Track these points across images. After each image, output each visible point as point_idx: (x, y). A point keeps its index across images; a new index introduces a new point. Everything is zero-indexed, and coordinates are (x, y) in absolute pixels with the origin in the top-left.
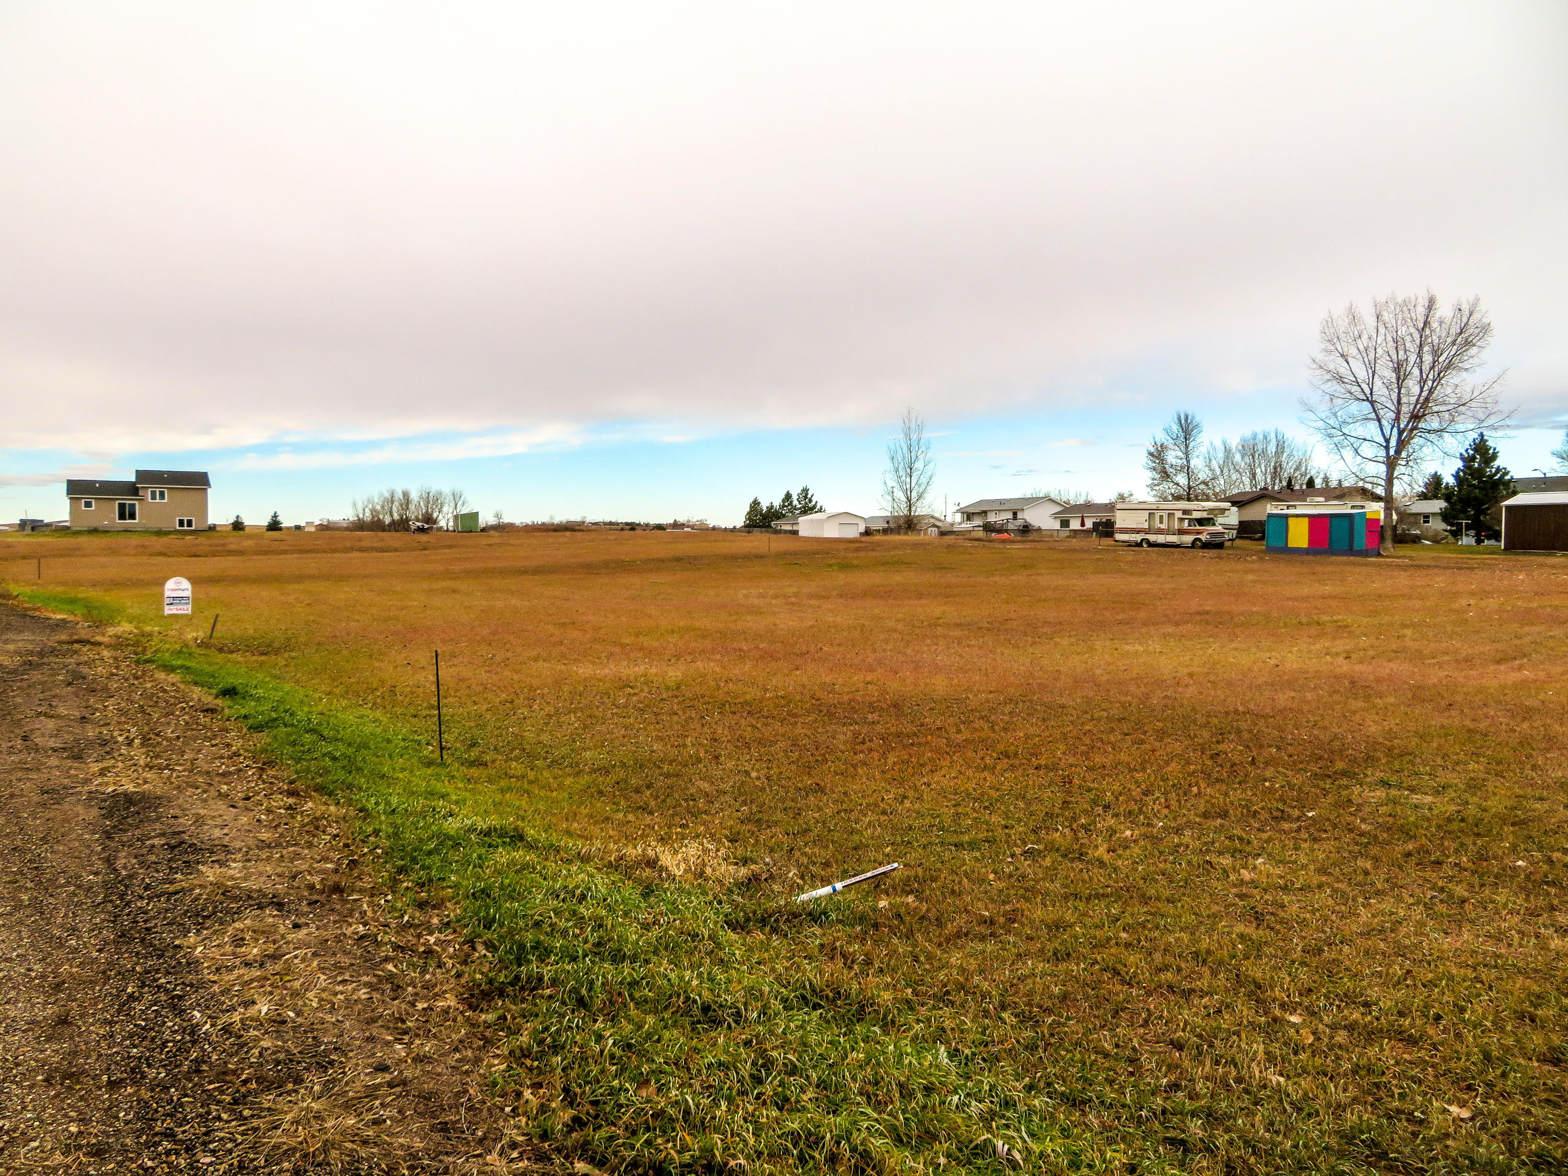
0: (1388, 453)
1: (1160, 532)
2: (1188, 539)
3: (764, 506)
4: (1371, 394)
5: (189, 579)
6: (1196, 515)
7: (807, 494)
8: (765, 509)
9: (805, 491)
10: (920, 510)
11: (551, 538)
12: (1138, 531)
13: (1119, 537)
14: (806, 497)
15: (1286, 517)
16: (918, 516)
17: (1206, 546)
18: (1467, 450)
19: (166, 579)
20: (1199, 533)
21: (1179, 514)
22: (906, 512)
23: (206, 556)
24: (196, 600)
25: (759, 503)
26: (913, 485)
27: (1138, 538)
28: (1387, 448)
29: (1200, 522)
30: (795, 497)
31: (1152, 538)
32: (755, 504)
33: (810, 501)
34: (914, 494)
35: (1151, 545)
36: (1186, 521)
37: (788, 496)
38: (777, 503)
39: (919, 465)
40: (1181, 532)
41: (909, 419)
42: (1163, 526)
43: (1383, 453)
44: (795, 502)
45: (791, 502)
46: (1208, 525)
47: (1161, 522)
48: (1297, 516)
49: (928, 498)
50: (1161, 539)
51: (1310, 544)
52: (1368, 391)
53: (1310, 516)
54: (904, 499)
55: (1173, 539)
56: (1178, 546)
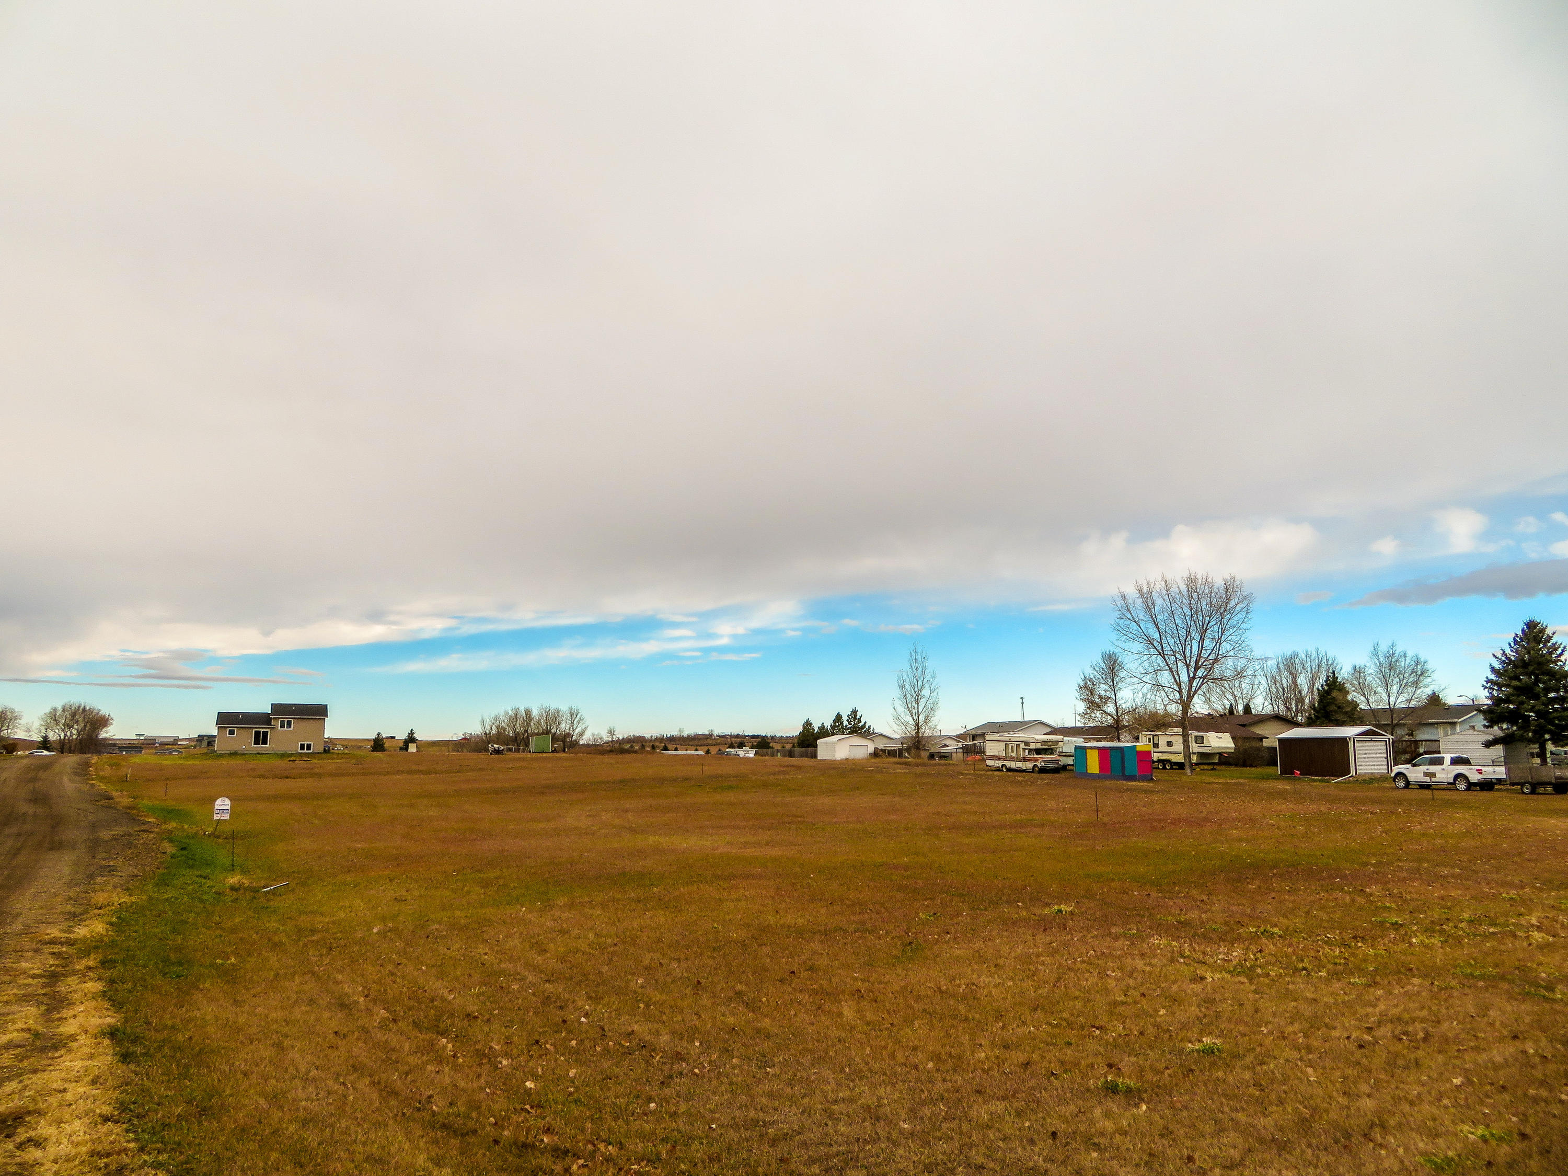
0: (1181, 696)
1: (1012, 759)
2: (1030, 765)
3: (816, 727)
4: (1163, 650)
5: (229, 799)
6: (1033, 746)
7: (856, 716)
8: (816, 729)
9: (854, 712)
10: (926, 732)
11: (608, 759)
12: (999, 758)
13: (989, 763)
14: (855, 718)
15: (1085, 748)
16: (926, 737)
17: (1043, 771)
20: (1036, 761)
21: (1022, 745)
22: (914, 734)
23: (294, 778)
25: (811, 724)
26: (920, 711)
27: (999, 763)
28: (1180, 692)
29: (1038, 751)
30: (845, 718)
31: (1008, 764)
32: (808, 724)
33: (859, 721)
34: (922, 718)
35: (1010, 770)
36: (1027, 751)
37: (839, 717)
38: (828, 724)
39: (926, 692)
40: (1025, 760)
41: (915, 651)
42: (1014, 755)
43: (1177, 696)
44: (845, 723)
45: (842, 723)
46: (1045, 754)
47: (1013, 752)
48: (1092, 748)
49: (934, 721)
50: (1013, 765)
51: (1100, 771)
52: (1159, 648)
53: (1099, 749)
54: (912, 722)
55: (1020, 765)
56: (1024, 771)
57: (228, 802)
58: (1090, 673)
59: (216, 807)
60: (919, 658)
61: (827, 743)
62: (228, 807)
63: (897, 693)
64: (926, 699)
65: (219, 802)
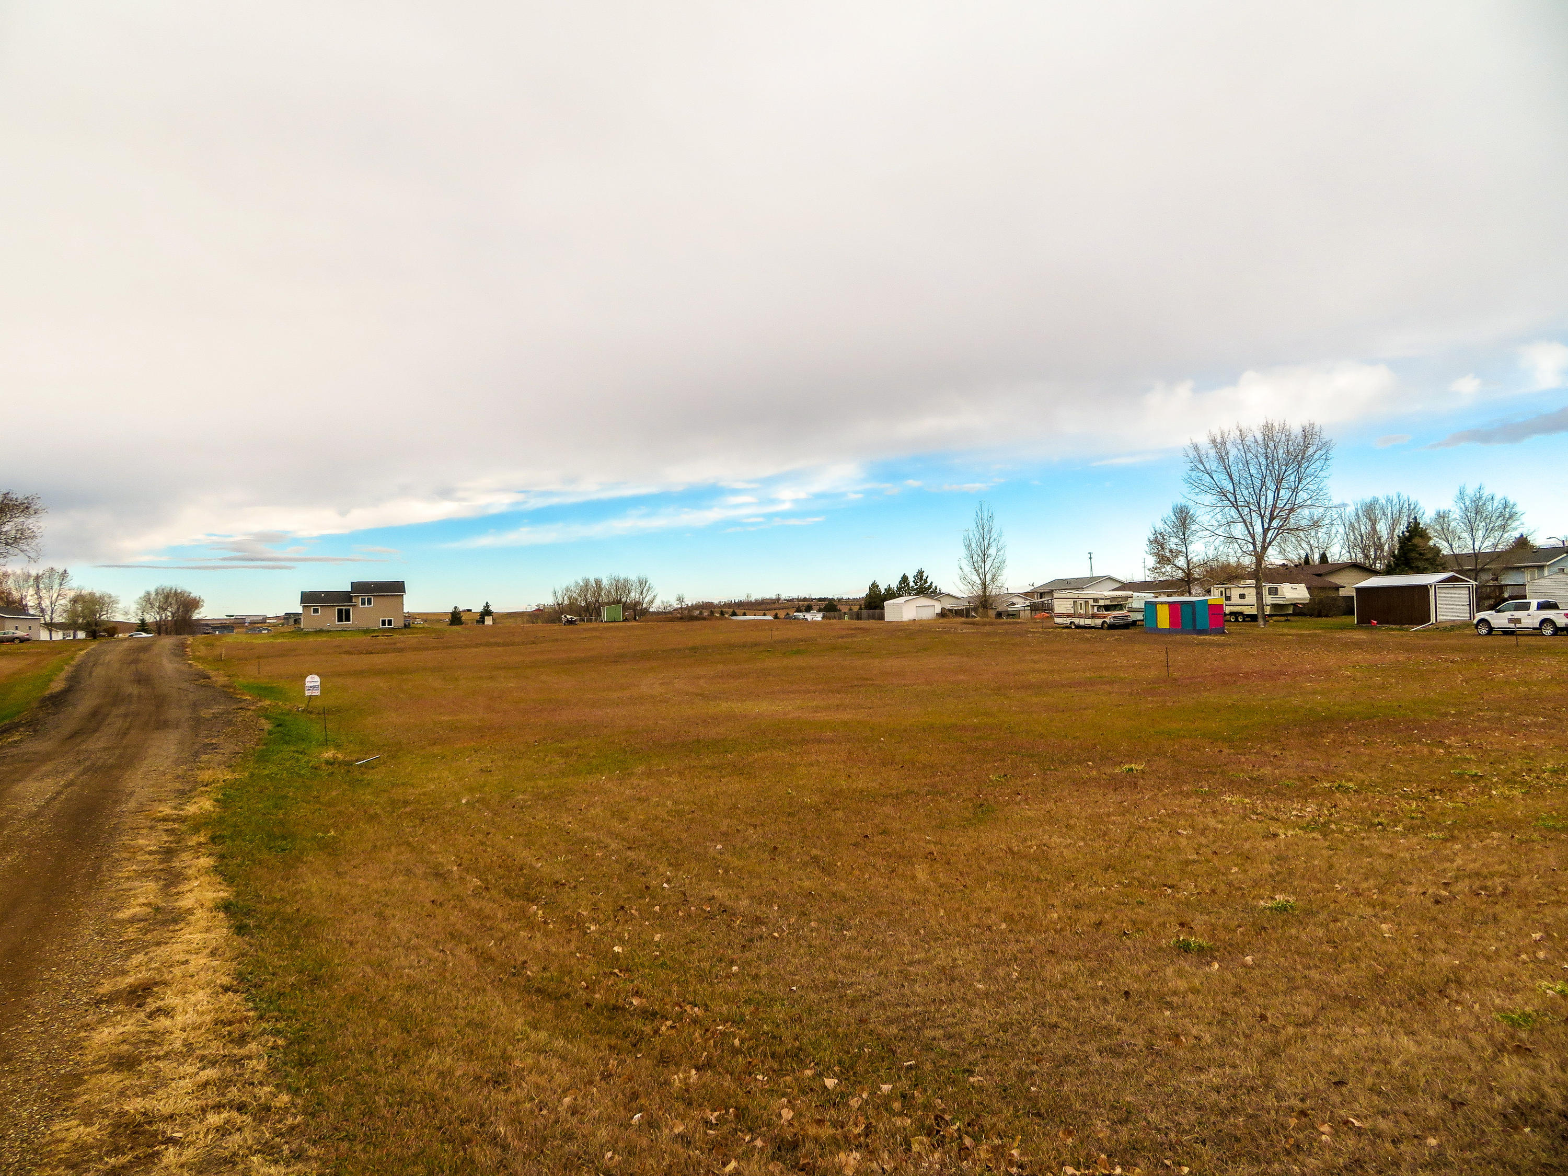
0: (1255, 548)
1: (1081, 616)
2: (1099, 621)
3: (882, 588)
4: (1236, 502)
6: (1102, 603)
7: (922, 577)
8: (883, 591)
9: (920, 573)
10: (993, 590)
12: (1068, 616)
13: (1058, 620)
14: (921, 579)
15: (1155, 603)
16: (996, 596)
17: (1112, 627)
18: (1403, 532)
19: (306, 676)
20: (1105, 617)
21: (1091, 602)
22: (981, 593)
24: (323, 687)
25: (877, 587)
26: (987, 570)
27: (1068, 621)
28: (1254, 544)
29: (1107, 608)
30: (911, 579)
31: (1076, 621)
32: (874, 586)
33: (926, 582)
34: (989, 577)
35: (1078, 627)
36: (1096, 608)
37: (905, 579)
38: (894, 585)
39: (992, 551)
40: (1094, 616)
41: (981, 510)
42: (1082, 612)
43: (1251, 548)
44: (912, 584)
45: (908, 584)
46: (1114, 610)
47: (1081, 609)
48: (1162, 603)
49: (1001, 579)
50: (1082, 622)
51: (1171, 623)
52: (1233, 500)
53: (1169, 603)
54: (979, 582)
55: (1088, 622)
56: (1093, 628)
57: (317, 678)
58: (1160, 527)
59: (307, 684)
60: (986, 517)
61: (893, 604)
62: (318, 684)
63: (963, 552)
64: (993, 558)
65: (308, 679)
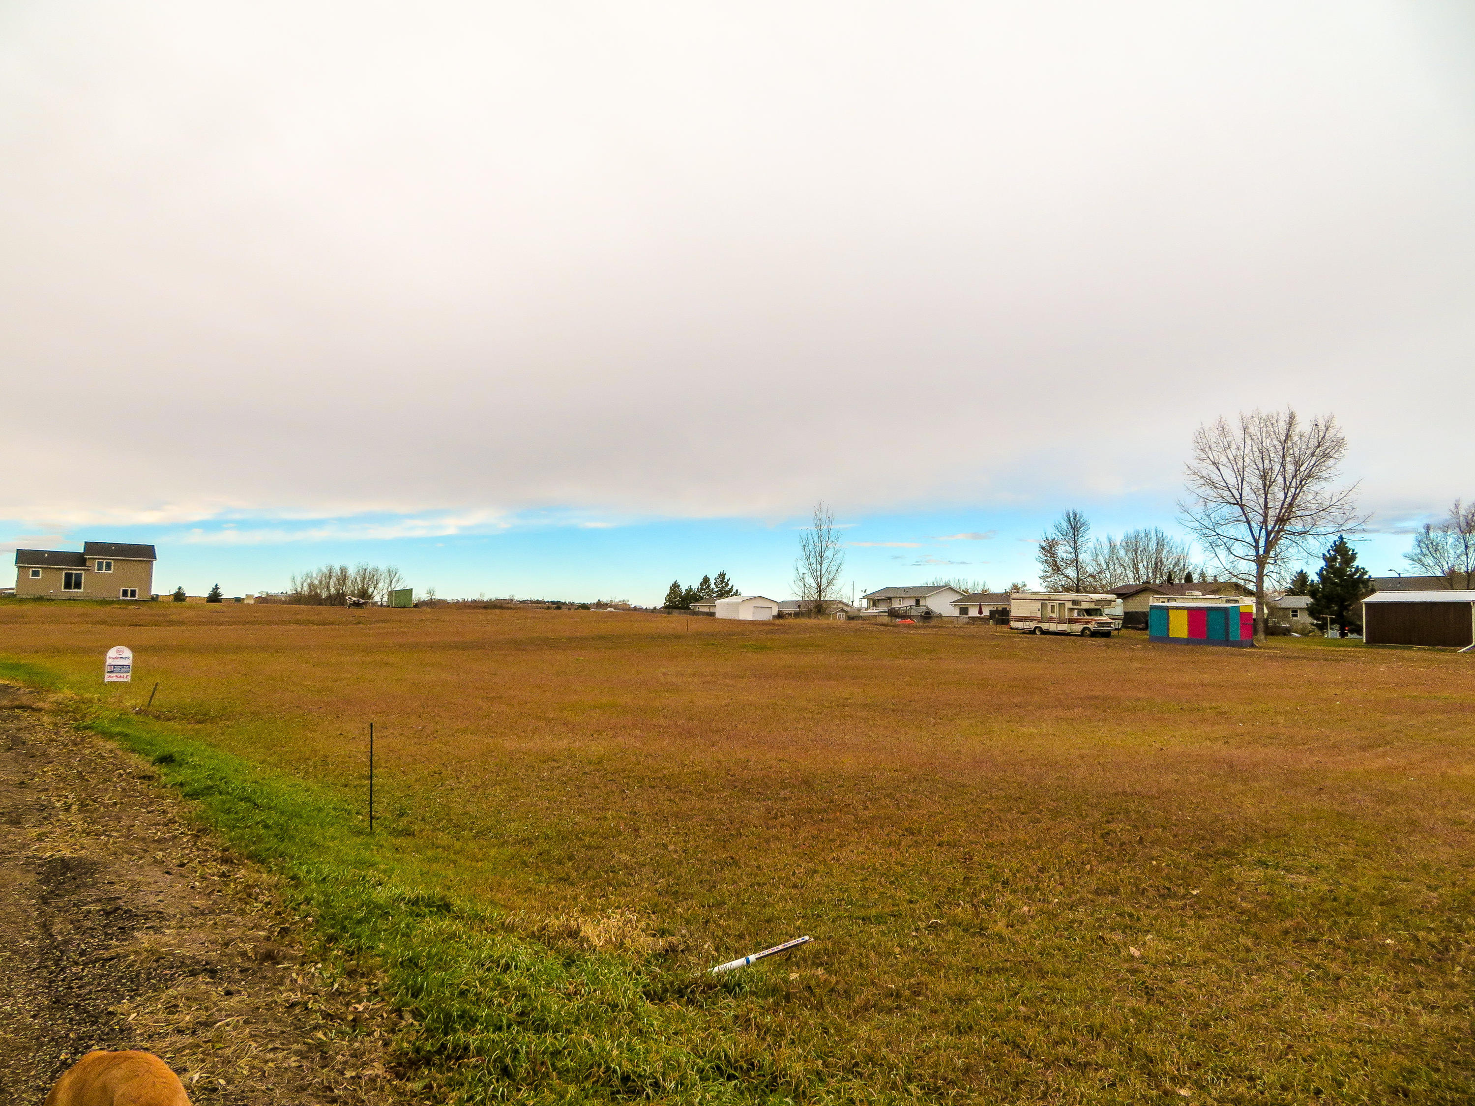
0: (1257, 552)
1: (1051, 620)
2: (1078, 628)
3: (684, 588)
5: (130, 647)
6: (1085, 606)
7: (724, 579)
8: (684, 591)
9: (722, 575)
10: (830, 595)
11: (481, 615)
12: (1031, 620)
13: (1014, 624)
14: (722, 581)
15: (1167, 609)
16: (828, 601)
17: (1094, 634)
18: (1328, 551)
19: (109, 648)
20: (1087, 623)
21: (1069, 605)
22: (816, 597)
23: (147, 626)
24: (135, 668)
25: (679, 586)
26: (823, 573)
27: (1032, 626)
28: (1257, 548)
29: (1089, 612)
30: (712, 581)
31: (1045, 626)
32: (675, 586)
33: (727, 585)
34: (824, 581)
35: (1044, 632)
36: (1076, 611)
37: (706, 580)
38: (695, 586)
39: (829, 554)
40: (1071, 621)
41: (820, 511)
42: (1054, 616)
44: (713, 586)
45: (709, 586)
46: (1096, 615)
47: (1053, 612)
48: (1177, 608)
50: (1053, 627)
51: (1189, 634)
52: (1237, 496)
53: (1190, 610)
54: (814, 585)
55: (1064, 627)
56: (1068, 634)
57: (128, 653)
58: (1052, 533)
60: (824, 517)
61: (728, 604)
63: (799, 553)
64: (829, 561)
65: (112, 653)
